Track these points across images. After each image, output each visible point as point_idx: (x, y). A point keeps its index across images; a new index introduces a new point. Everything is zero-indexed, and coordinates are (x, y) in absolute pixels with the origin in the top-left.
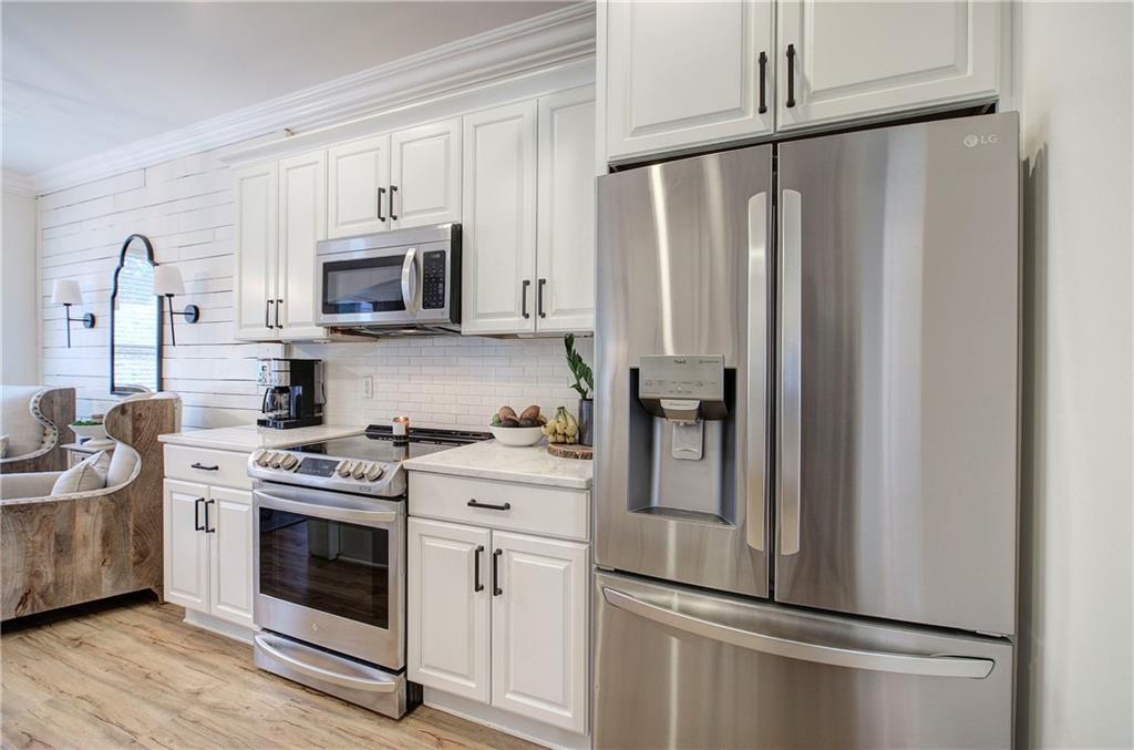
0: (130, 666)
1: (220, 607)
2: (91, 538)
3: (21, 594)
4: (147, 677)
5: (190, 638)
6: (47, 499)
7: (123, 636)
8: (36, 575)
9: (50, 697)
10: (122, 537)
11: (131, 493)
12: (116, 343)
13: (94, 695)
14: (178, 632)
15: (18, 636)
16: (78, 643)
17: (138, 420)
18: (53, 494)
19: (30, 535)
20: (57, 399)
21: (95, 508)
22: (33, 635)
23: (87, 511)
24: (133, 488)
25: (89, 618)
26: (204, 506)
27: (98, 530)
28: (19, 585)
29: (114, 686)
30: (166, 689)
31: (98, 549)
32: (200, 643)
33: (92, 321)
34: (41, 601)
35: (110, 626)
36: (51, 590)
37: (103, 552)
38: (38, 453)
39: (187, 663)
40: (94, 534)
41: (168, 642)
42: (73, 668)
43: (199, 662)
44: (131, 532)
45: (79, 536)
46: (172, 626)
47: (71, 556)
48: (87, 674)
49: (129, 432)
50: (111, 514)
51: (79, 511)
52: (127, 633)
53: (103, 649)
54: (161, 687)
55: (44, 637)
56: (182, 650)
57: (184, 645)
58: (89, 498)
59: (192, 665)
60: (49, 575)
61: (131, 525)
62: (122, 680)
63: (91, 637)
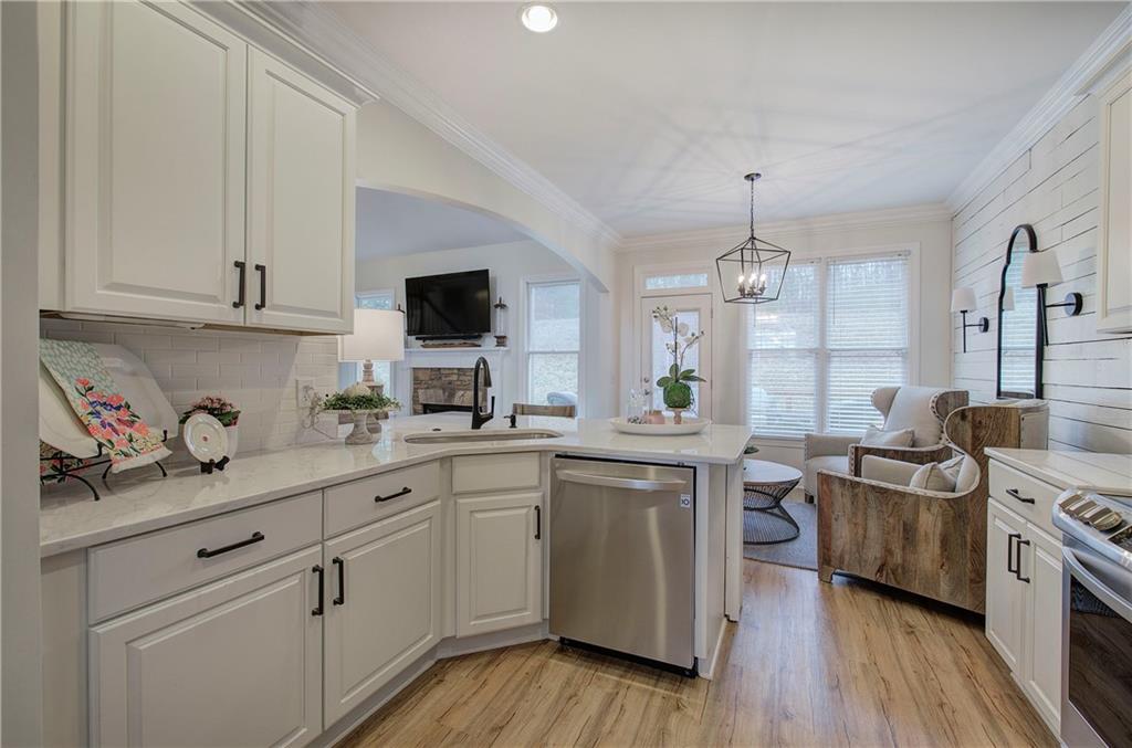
0: (934, 683)
1: (1031, 682)
2: (931, 537)
3: (879, 563)
4: (941, 705)
5: (1005, 698)
6: (900, 488)
7: (947, 650)
8: (888, 551)
9: (867, 662)
10: (959, 548)
11: (969, 504)
12: (1003, 345)
13: (893, 686)
14: (999, 683)
15: (878, 597)
16: (910, 631)
17: (978, 428)
18: (910, 487)
19: (886, 516)
20: (951, 400)
21: (935, 509)
22: (887, 603)
23: (928, 509)
24: (971, 500)
25: (931, 614)
26: (1017, 543)
27: (938, 532)
28: (878, 555)
29: (911, 690)
30: (950, 734)
31: (937, 551)
32: (1014, 712)
33: (985, 325)
34: (892, 576)
35: (942, 633)
36: (900, 570)
37: (942, 554)
38: (935, 448)
39: (986, 724)
40: (934, 532)
41: (981, 686)
42: (894, 649)
43: (999, 733)
44: (969, 547)
45: (922, 531)
46: (997, 671)
47: (915, 547)
48: (900, 664)
49: (969, 439)
50: (950, 520)
51: (922, 508)
52: (951, 649)
53: (924, 649)
54: (946, 725)
55: (892, 608)
56: (990, 706)
57: (994, 700)
58: (931, 498)
59: (990, 730)
60: (898, 558)
61: (969, 539)
62: (920, 690)
63: (922, 633)
